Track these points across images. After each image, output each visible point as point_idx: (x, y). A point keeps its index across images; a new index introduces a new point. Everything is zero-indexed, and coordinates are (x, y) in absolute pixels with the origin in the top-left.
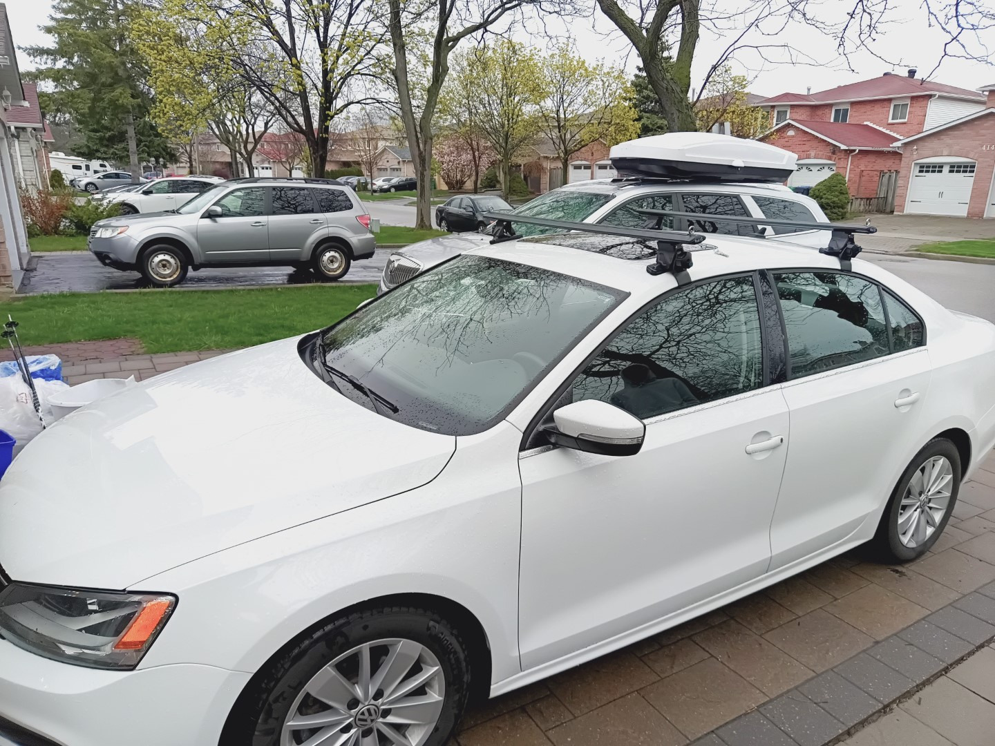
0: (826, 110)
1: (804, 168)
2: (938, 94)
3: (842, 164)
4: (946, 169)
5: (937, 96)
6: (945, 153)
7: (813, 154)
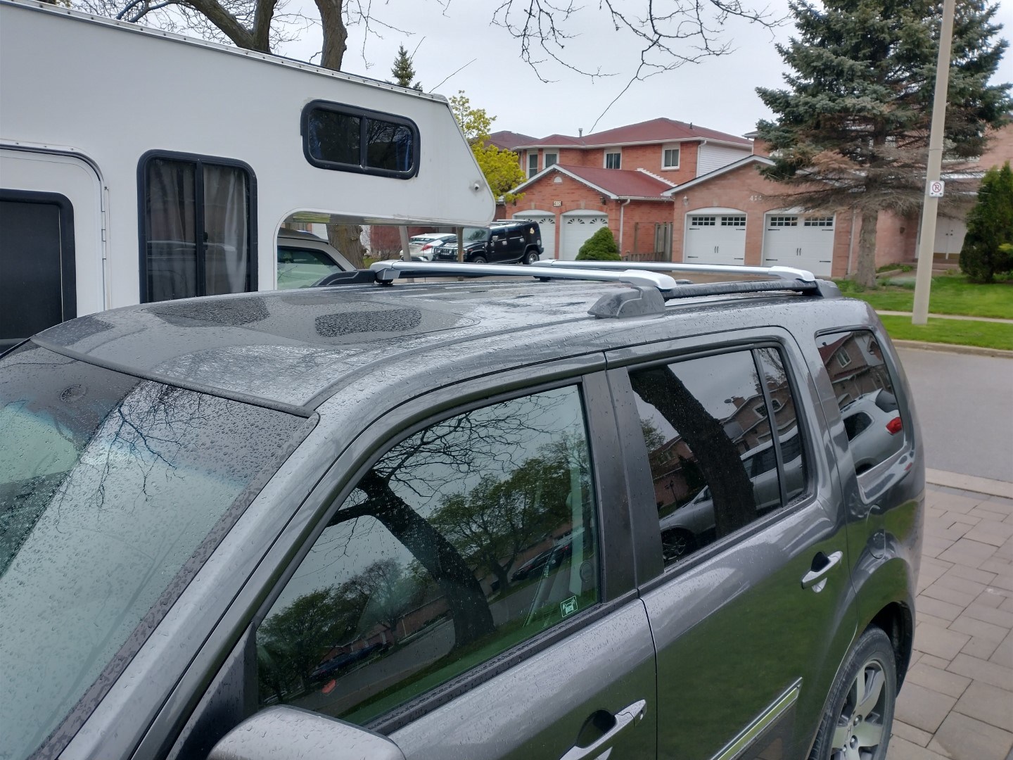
0: (598, 155)
1: (576, 220)
2: (706, 140)
3: (613, 216)
4: (718, 222)
5: (706, 142)
6: (716, 204)
7: (582, 203)
